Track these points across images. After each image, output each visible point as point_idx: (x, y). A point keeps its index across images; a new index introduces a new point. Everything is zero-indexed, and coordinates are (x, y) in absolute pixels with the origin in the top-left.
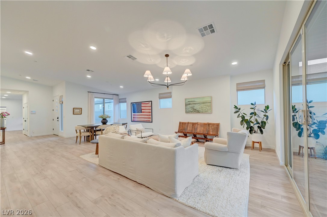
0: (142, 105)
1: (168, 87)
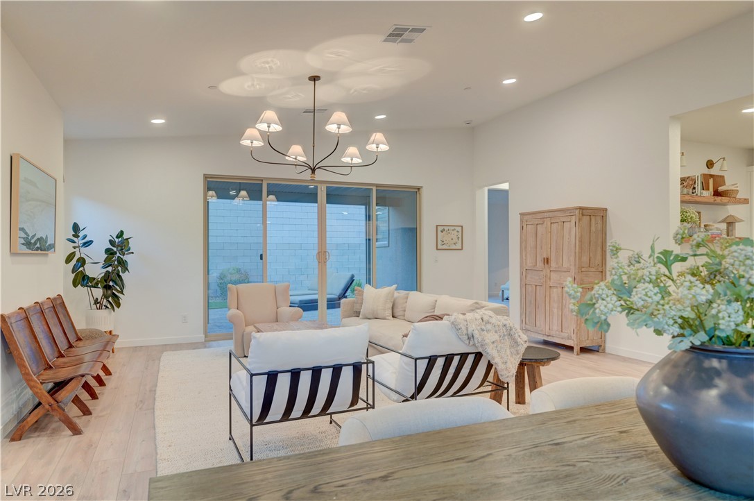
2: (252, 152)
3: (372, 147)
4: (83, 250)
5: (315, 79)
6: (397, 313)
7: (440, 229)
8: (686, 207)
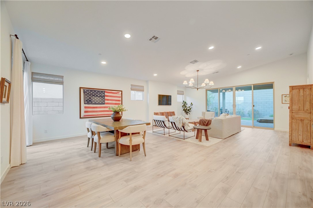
0: (106, 94)
1: (198, 89)
5: (198, 71)
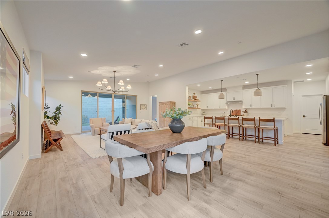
2: (99, 87)
3: (128, 88)
4: (47, 109)
5: (115, 72)
6: (133, 124)
7: (141, 105)
8: (189, 102)
